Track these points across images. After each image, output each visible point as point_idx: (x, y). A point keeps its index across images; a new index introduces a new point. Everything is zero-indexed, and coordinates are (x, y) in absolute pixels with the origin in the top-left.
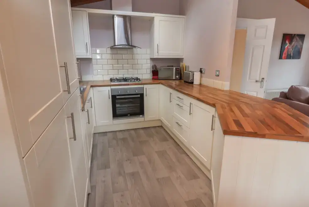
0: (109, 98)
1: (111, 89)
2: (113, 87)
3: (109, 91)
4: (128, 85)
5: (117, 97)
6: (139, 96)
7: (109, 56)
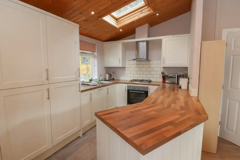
0: (126, 91)
1: (128, 86)
2: (128, 85)
3: (126, 86)
4: (138, 84)
5: (130, 91)
6: (144, 92)
7: (135, 66)
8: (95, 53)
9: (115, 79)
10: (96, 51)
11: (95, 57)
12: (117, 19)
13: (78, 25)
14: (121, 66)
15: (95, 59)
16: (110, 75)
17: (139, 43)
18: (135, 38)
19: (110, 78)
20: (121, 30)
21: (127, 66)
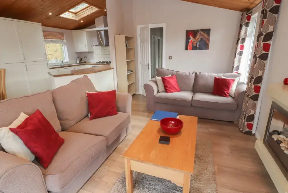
8: (64, 40)
9: (87, 62)
10: (65, 39)
11: (65, 44)
12: (75, 13)
13: (41, 24)
14: (87, 51)
15: (65, 46)
16: (81, 59)
17: (100, 31)
18: (95, 28)
19: (81, 61)
20: (82, 21)
21: (94, 51)
